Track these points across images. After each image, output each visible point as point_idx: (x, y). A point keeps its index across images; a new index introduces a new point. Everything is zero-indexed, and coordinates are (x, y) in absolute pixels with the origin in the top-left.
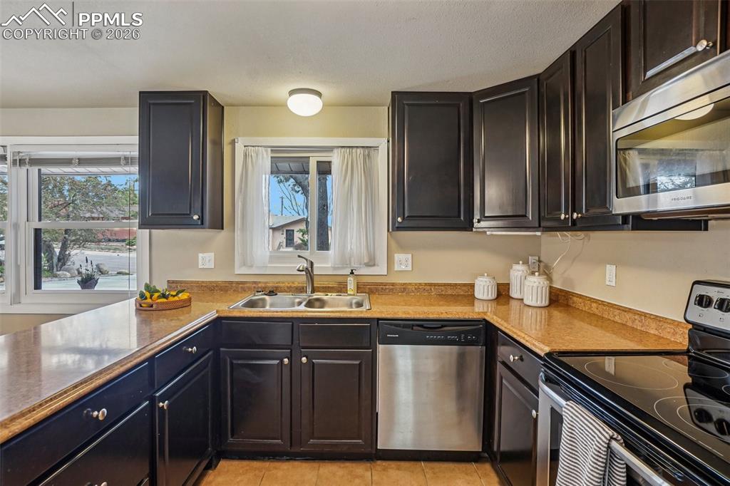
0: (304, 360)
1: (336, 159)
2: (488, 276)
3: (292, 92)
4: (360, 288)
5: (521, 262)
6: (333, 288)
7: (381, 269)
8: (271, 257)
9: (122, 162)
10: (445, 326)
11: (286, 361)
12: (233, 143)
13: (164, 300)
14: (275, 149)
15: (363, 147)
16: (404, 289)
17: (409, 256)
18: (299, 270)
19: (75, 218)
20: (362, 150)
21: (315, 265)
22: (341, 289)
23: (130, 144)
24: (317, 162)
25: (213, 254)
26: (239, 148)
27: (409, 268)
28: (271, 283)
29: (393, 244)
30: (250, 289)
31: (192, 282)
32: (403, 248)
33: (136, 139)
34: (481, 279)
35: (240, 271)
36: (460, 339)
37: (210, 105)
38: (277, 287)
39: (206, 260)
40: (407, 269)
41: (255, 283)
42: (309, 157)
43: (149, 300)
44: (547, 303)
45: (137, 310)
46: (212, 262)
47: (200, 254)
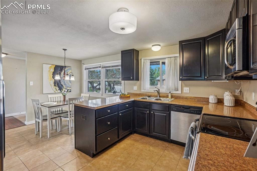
0: (152, 112)
1: (166, 61)
2: (214, 95)
3: (153, 46)
4: (172, 97)
5: (228, 91)
6: (165, 96)
7: (179, 92)
8: (150, 88)
9: (119, 66)
10: (191, 108)
11: (148, 112)
12: (141, 59)
13: (124, 96)
14: (151, 60)
15: (174, 57)
16: (186, 98)
17: (188, 88)
18: (154, 91)
19: (116, 78)
20: (174, 58)
21: (160, 90)
22: (167, 97)
23: (119, 62)
24: (162, 62)
25: (137, 86)
26: (142, 60)
28: (150, 94)
29: (183, 85)
30: (145, 95)
31: (132, 93)
32: (186, 86)
33: (120, 61)
34: (211, 96)
35: (143, 91)
36: (195, 112)
37: (135, 51)
38: (151, 95)
39: (135, 88)
40: (187, 92)
41: (146, 94)
42: (159, 61)
43: (121, 96)
44: (234, 105)
45: (120, 98)
46: (137, 88)
47: (134, 87)
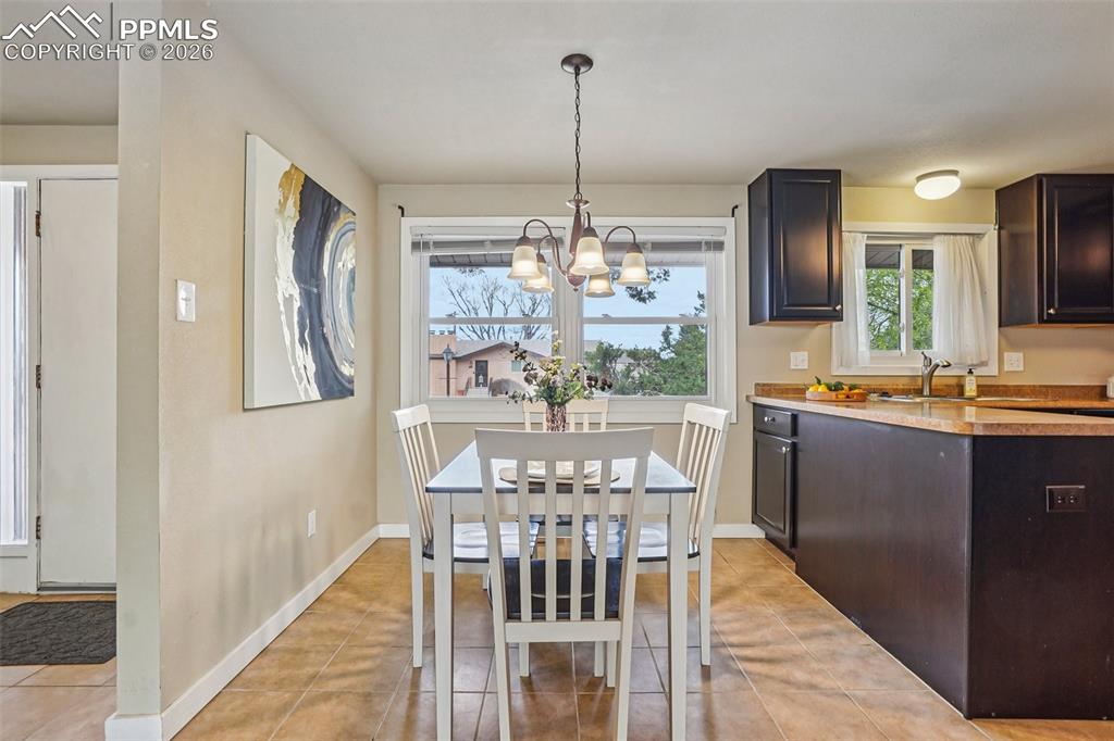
1: (939, 249)
3: (920, 178)
7: (993, 370)
8: (872, 358)
16: (1019, 391)
17: (1021, 355)
24: (913, 251)
25: (806, 353)
27: (1022, 369)
29: (1004, 343)
32: (1014, 346)
39: (800, 360)
40: (1019, 369)
46: (807, 362)
47: (792, 354)
